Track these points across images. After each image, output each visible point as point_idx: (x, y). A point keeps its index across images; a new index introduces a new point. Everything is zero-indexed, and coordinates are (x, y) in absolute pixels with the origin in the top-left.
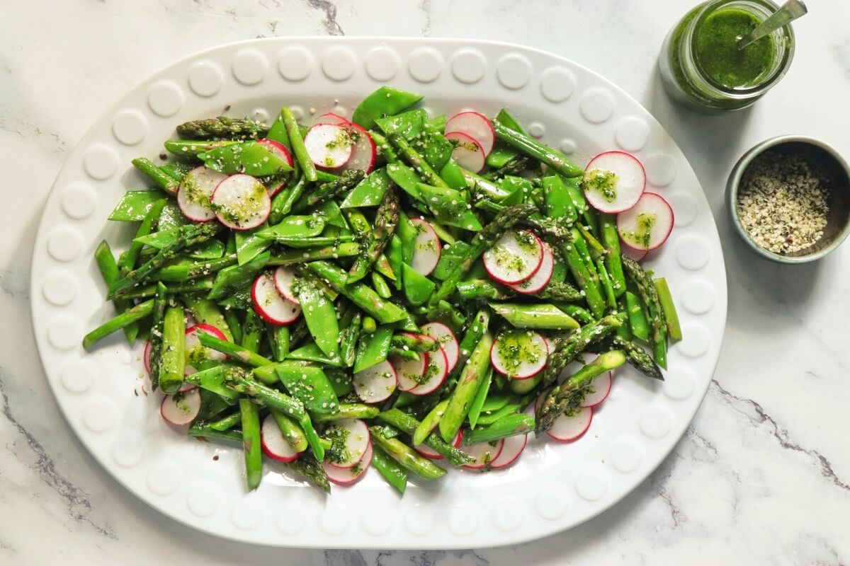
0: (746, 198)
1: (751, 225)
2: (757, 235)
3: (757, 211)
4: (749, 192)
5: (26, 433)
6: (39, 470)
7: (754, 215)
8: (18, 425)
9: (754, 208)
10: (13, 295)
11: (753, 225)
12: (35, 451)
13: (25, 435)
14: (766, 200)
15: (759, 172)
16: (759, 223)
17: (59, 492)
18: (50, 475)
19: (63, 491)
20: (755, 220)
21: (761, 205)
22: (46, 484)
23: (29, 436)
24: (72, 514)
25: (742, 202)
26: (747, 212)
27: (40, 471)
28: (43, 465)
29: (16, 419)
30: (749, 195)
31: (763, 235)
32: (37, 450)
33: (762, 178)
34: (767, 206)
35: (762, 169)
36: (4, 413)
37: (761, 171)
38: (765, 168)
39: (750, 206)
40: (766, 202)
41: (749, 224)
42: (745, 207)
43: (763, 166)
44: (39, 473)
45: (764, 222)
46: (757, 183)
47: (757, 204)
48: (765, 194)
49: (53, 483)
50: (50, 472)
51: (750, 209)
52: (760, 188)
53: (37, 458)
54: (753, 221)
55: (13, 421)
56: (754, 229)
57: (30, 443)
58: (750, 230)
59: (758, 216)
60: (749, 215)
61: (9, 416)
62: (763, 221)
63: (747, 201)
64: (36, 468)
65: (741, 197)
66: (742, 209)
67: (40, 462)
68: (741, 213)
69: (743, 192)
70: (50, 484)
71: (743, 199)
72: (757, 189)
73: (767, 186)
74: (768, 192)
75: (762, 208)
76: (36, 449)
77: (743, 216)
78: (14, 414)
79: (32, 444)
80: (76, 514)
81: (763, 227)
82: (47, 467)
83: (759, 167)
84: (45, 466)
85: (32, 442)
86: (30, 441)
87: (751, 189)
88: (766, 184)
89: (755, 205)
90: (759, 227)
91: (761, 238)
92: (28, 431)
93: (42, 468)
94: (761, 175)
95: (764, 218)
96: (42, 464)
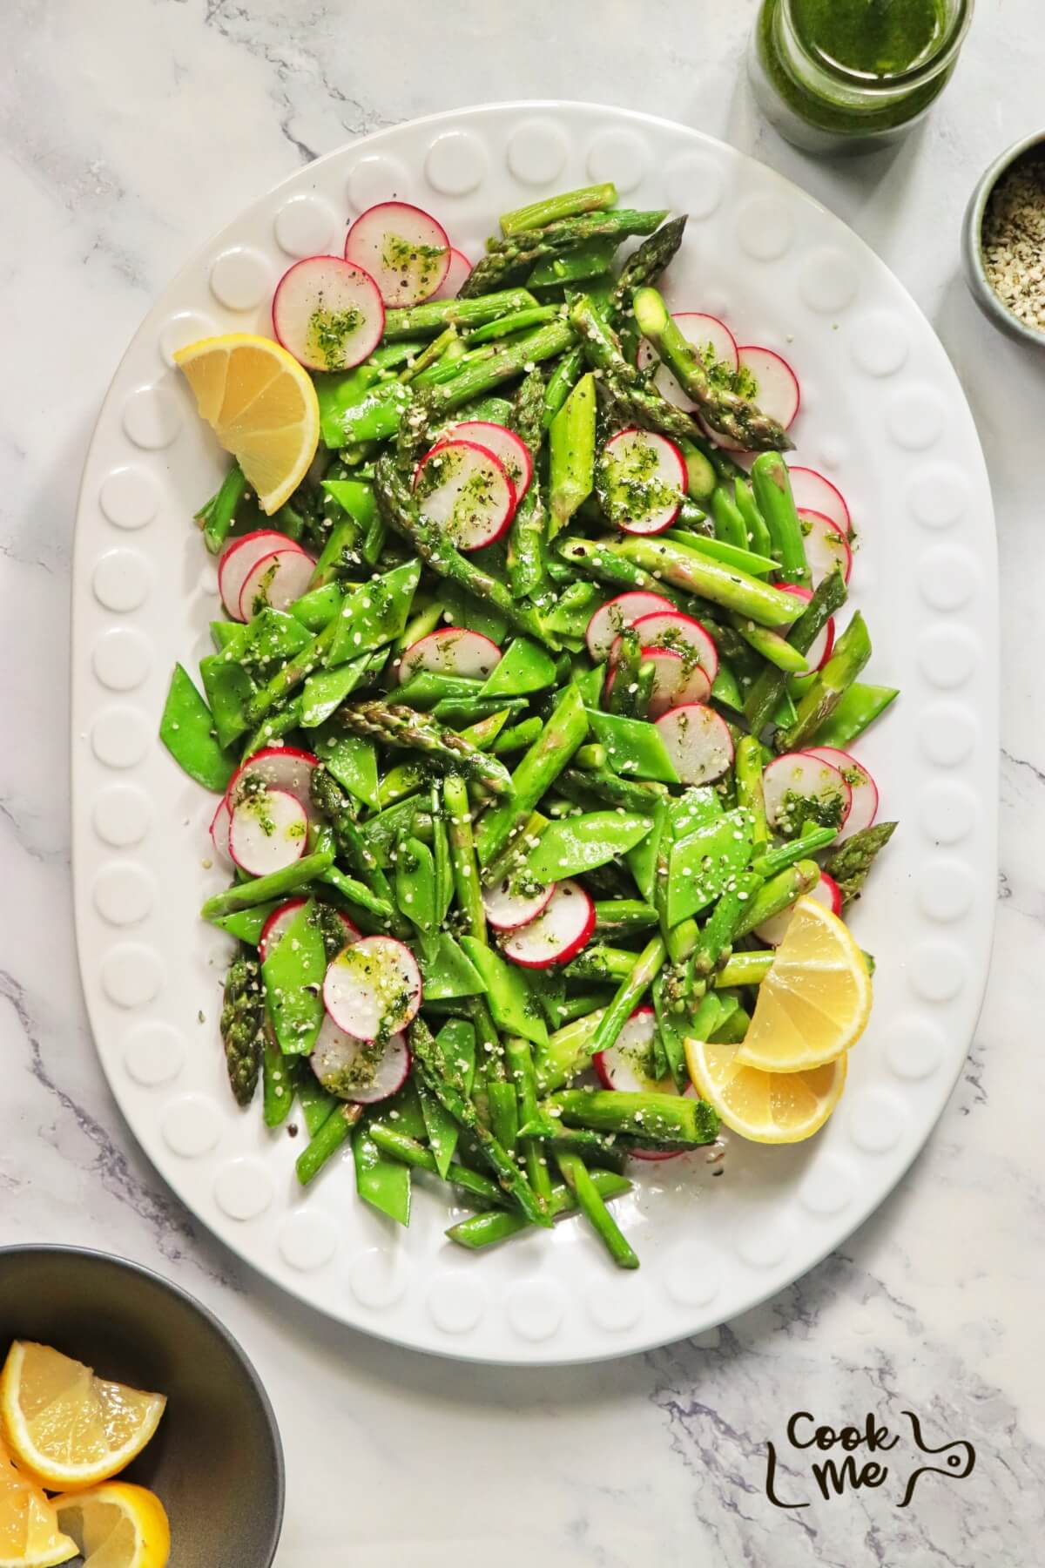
0: (1001, 250)
1: (1012, 297)
2: (1024, 315)
3: (1022, 272)
4: (1004, 240)
5: (73, 1106)
6: (100, 1171)
7: (1016, 279)
8: (60, 1094)
9: (1016, 267)
10: (42, 859)
11: (1016, 296)
12: (91, 1138)
13: (72, 1110)
14: (1038, 251)
15: (1020, 200)
16: (1027, 294)
17: (138, 1211)
18: (121, 1180)
19: (145, 1210)
20: (1019, 288)
21: (1028, 261)
22: (115, 1198)
23: (79, 1112)
24: (161, 1251)
25: (994, 258)
26: (1004, 276)
27: (103, 1175)
28: (106, 1164)
29: (54, 1082)
30: (1005, 245)
31: (1035, 313)
32: (94, 1136)
33: (1027, 211)
34: (1038, 261)
35: (1026, 194)
36: (34, 1071)
37: (1023, 198)
38: (1031, 192)
39: (1008, 264)
40: (1038, 255)
41: (1008, 295)
42: (1000, 266)
43: (1028, 190)
44: (99, 1178)
45: (1037, 291)
46: (1019, 222)
47: (1021, 259)
48: (1034, 240)
49: (126, 1196)
50: (120, 1176)
51: (1007, 270)
52: (1024, 231)
53: (97, 1151)
54: (1016, 291)
55: (51, 1086)
56: (1019, 304)
57: (81, 1124)
58: (1011, 305)
59: (1025, 281)
60: (1008, 279)
61: (42, 1078)
62: (1033, 288)
63: (1003, 255)
64: (95, 1168)
65: (990, 250)
66: (995, 271)
67: (101, 1158)
68: (993, 277)
69: (994, 239)
70: (120, 1198)
71: (995, 253)
72: (1018, 233)
73: (1036, 226)
74: (1040, 235)
75: (1030, 266)
76: (92, 1135)
77: (997, 283)
78: (51, 1072)
79: (85, 1126)
80: (170, 1249)
81: (1035, 300)
82: (114, 1166)
83: (1019, 192)
84: (110, 1165)
85: (84, 1122)
86: (82, 1120)
87: (1008, 233)
88: (1035, 222)
89: (1017, 260)
90: (1027, 299)
91: (1031, 319)
92: (77, 1103)
93: (105, 1169)
94: (1023, 207)
95: (1035, 283)
96: (105, 1161)
